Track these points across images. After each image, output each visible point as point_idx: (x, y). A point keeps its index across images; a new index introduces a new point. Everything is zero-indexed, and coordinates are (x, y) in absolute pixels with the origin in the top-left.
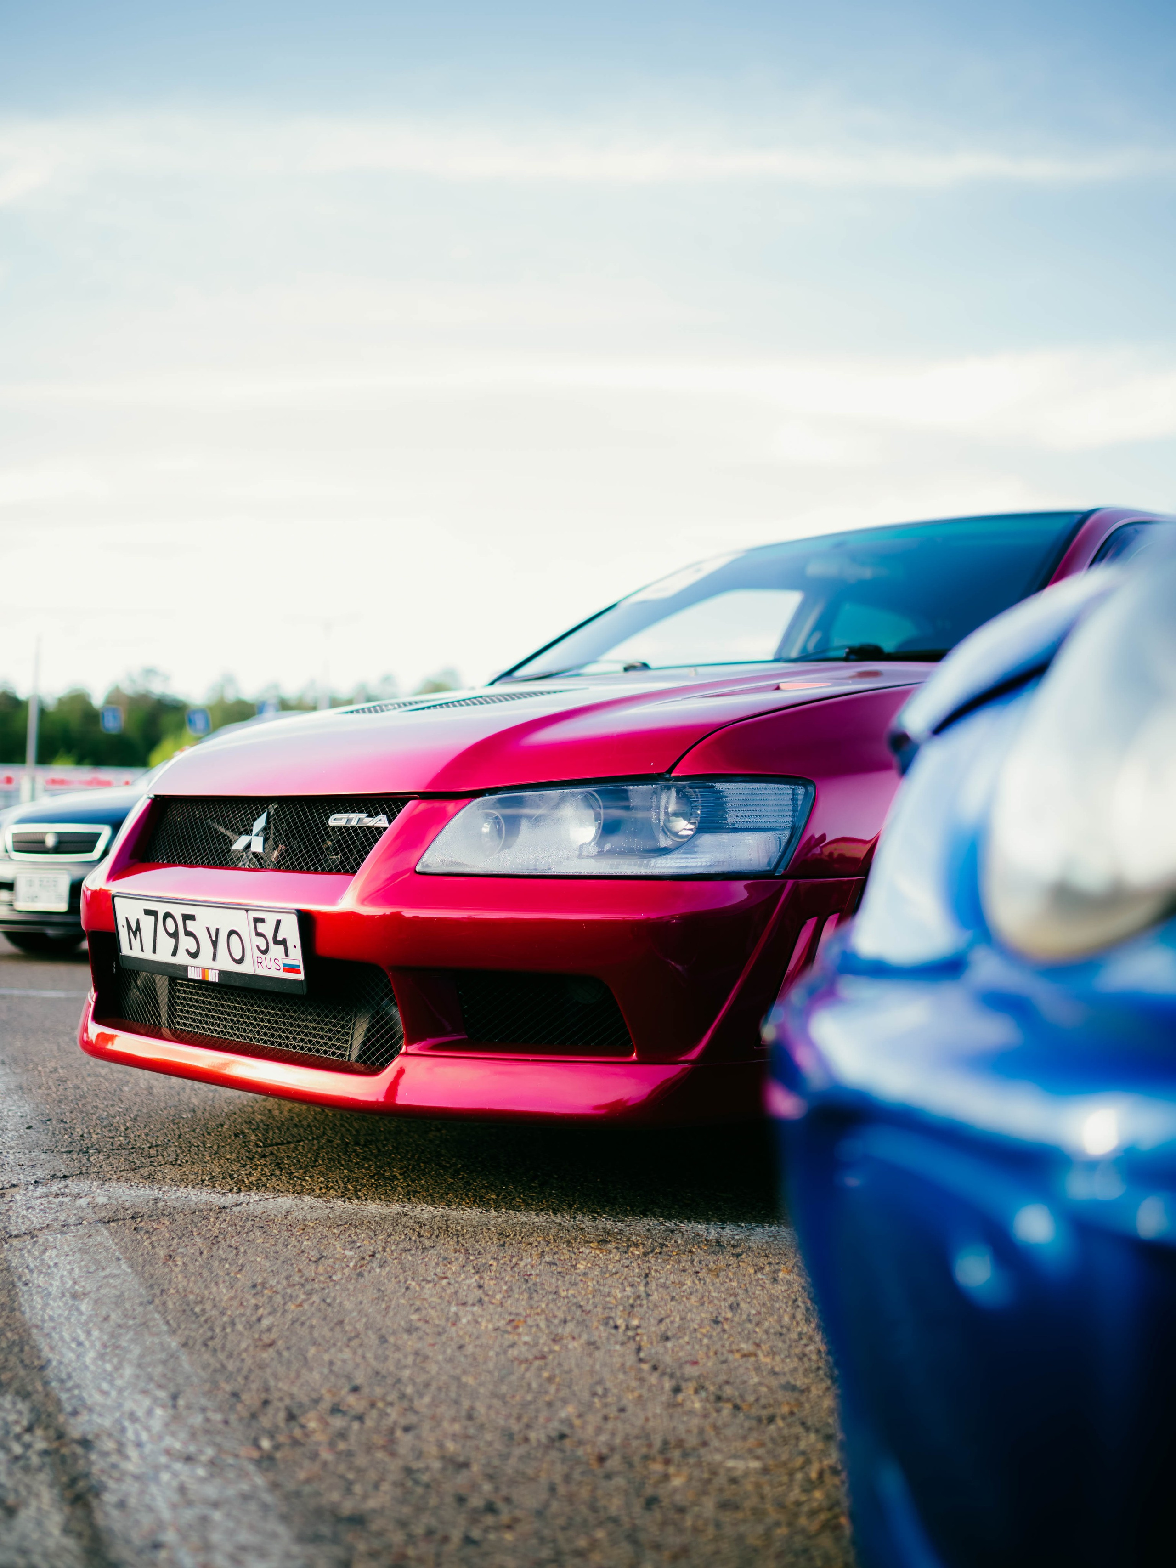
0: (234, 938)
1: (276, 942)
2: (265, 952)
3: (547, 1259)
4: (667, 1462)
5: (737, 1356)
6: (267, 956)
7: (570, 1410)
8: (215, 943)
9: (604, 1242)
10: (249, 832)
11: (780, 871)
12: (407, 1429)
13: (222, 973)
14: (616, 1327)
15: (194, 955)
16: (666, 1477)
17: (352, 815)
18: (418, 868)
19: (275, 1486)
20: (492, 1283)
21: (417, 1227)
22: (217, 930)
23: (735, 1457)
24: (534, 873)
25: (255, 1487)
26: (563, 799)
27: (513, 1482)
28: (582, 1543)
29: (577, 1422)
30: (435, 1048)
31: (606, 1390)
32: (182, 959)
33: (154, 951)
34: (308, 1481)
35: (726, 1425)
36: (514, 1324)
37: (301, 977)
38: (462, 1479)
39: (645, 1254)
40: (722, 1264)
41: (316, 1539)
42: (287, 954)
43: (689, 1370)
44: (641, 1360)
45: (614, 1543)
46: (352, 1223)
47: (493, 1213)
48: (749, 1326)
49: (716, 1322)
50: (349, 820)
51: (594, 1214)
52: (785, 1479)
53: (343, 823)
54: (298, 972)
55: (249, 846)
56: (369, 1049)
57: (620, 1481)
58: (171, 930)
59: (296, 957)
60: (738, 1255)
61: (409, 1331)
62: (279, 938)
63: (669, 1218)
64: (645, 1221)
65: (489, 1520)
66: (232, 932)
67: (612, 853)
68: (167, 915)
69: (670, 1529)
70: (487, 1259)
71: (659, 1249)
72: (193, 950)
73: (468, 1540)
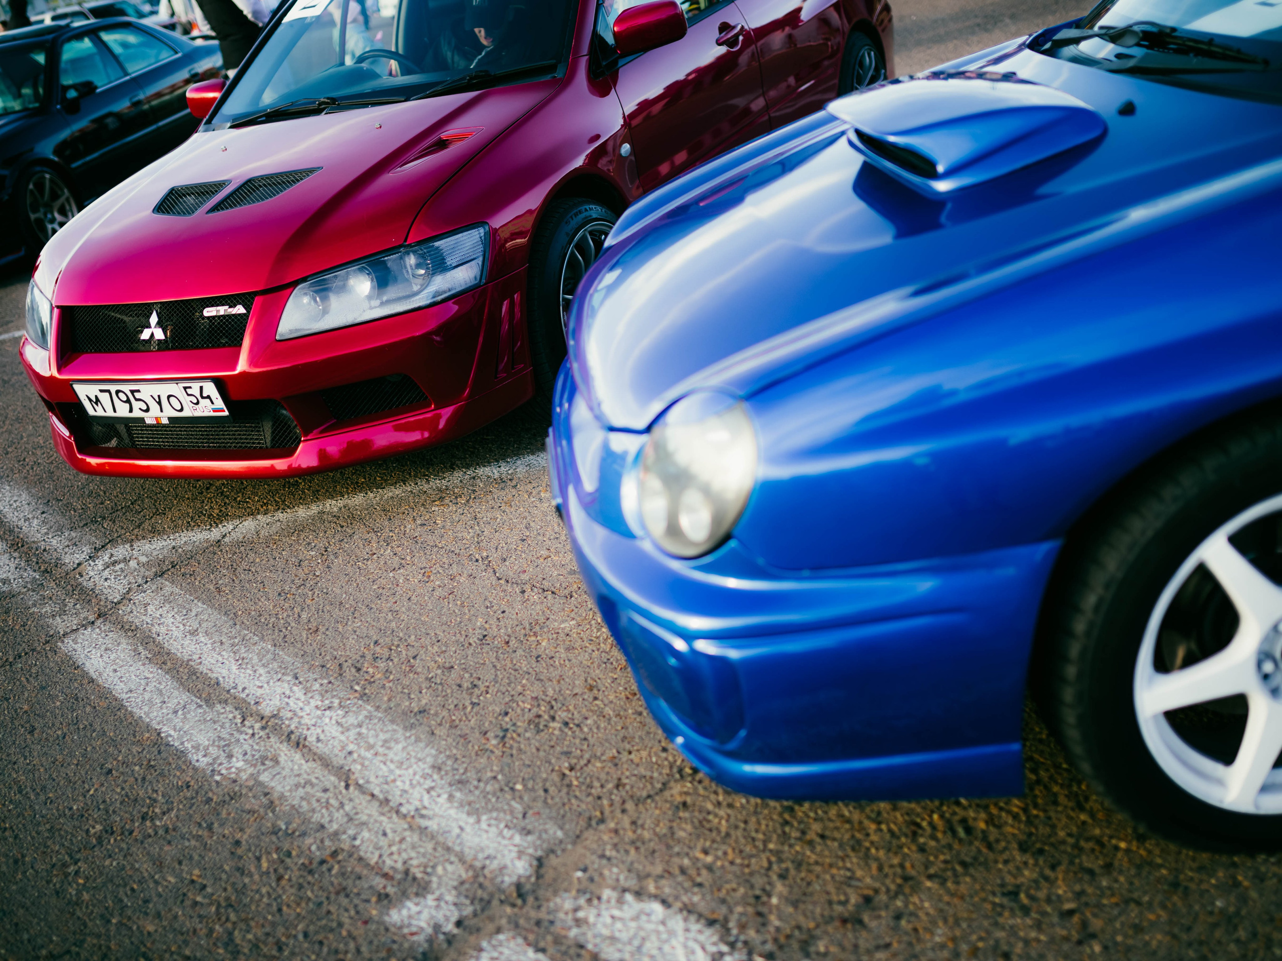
0: (172, 399)
1: (203, 397)
2: (198, 403)
3: (419, 522)
4: (535, 634)
5: (542, 560)
6: (199, 405)
7: (480, 622)
8: (159, 403)
9: (441, 499)
10: (149, 326)
11: (484, 281)
12: (414, 658)
13: (169, 418)
14: (477, 561)
15: (147, 410)
16: (539, 643)
17: (219, 308)
18: (278, 338)
19: (378, 708)
20: (400, 549)
21: (335, 520)
22: (159, 396)
23: (563, 622)
24: (348, 324)
25: (370, 712)
26: (348, 274)
27: (476, 669)
28: (519, 688)
29: (487, 626)
30: (322, 432)
31: (491, 602)
32: (137, 413)
33: (115, 411)
34: (390, 700)
35: (553, 605)
36: (426, 574)
37: (226, 413)
38: (454, 674)
39: (468, 501)
40: (510, 496)
41: (412, 726)
42: (213, 403)
43: (525, 577)
44: (499, 579)
45: (532, 684)
46: (298, 529)
47: (372, 495)
48: (540, 538)
49: (523, 540)
50: (218, 311)
51: (426, 477)
52: (588, 626)
53: (214, 314)
54: (224, 411)
55: (152, 335)
56: (277, 435)
57: (520, 652)
58: (125, 399)
59: (219, 403)
60: (515, 487)
61: (379, 597)
62: (205, 395)
63: (468, 467)
64: (456, 474)
65: (476, 691)
66: (169, 397)
67: (388, 302)
68: (118, 392)
69: (552, 669)
70: (386, 533)
71: (473, 495)
72: (145, 408)
73: (473, 704)
